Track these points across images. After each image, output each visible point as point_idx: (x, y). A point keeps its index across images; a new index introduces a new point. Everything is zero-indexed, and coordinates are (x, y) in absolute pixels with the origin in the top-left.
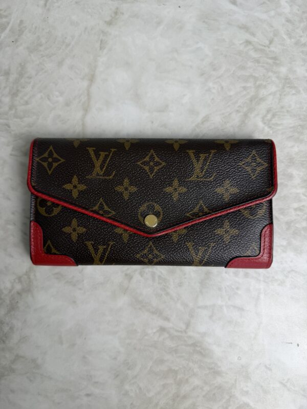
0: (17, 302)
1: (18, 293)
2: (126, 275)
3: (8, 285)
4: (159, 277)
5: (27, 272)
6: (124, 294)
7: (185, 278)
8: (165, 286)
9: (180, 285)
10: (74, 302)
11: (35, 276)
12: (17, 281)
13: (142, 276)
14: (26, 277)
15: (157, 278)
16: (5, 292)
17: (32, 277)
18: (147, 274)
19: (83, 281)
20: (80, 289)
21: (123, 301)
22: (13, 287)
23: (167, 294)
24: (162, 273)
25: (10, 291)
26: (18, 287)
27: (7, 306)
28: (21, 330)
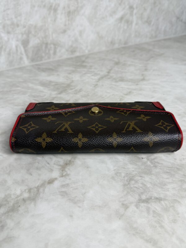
0: (19, 206)
1: (24, 200)
2: (123, 204)
3: (18, 192)
4: (154, 212)
5: (38, 186)
6: (120, 219)
7: (179, 217)
8: (159, 219)
9: (175, 221)
10: (71, 216)
11: (44, 190)
12: (27, 191)
13: (137, 208)
14: (35, 189)
15: (151, 212)
16: (13, 197)
17: (41, 190)
18: (142, 207)
19: (84, 201)
20: (79, 207)
21: (117, 224)
22: (21, 194)
23: (162, 227)
24: (156, 209)
25: (18, 196)
26: (26, 195)
27: (9, 207)
28: (11, 230)
